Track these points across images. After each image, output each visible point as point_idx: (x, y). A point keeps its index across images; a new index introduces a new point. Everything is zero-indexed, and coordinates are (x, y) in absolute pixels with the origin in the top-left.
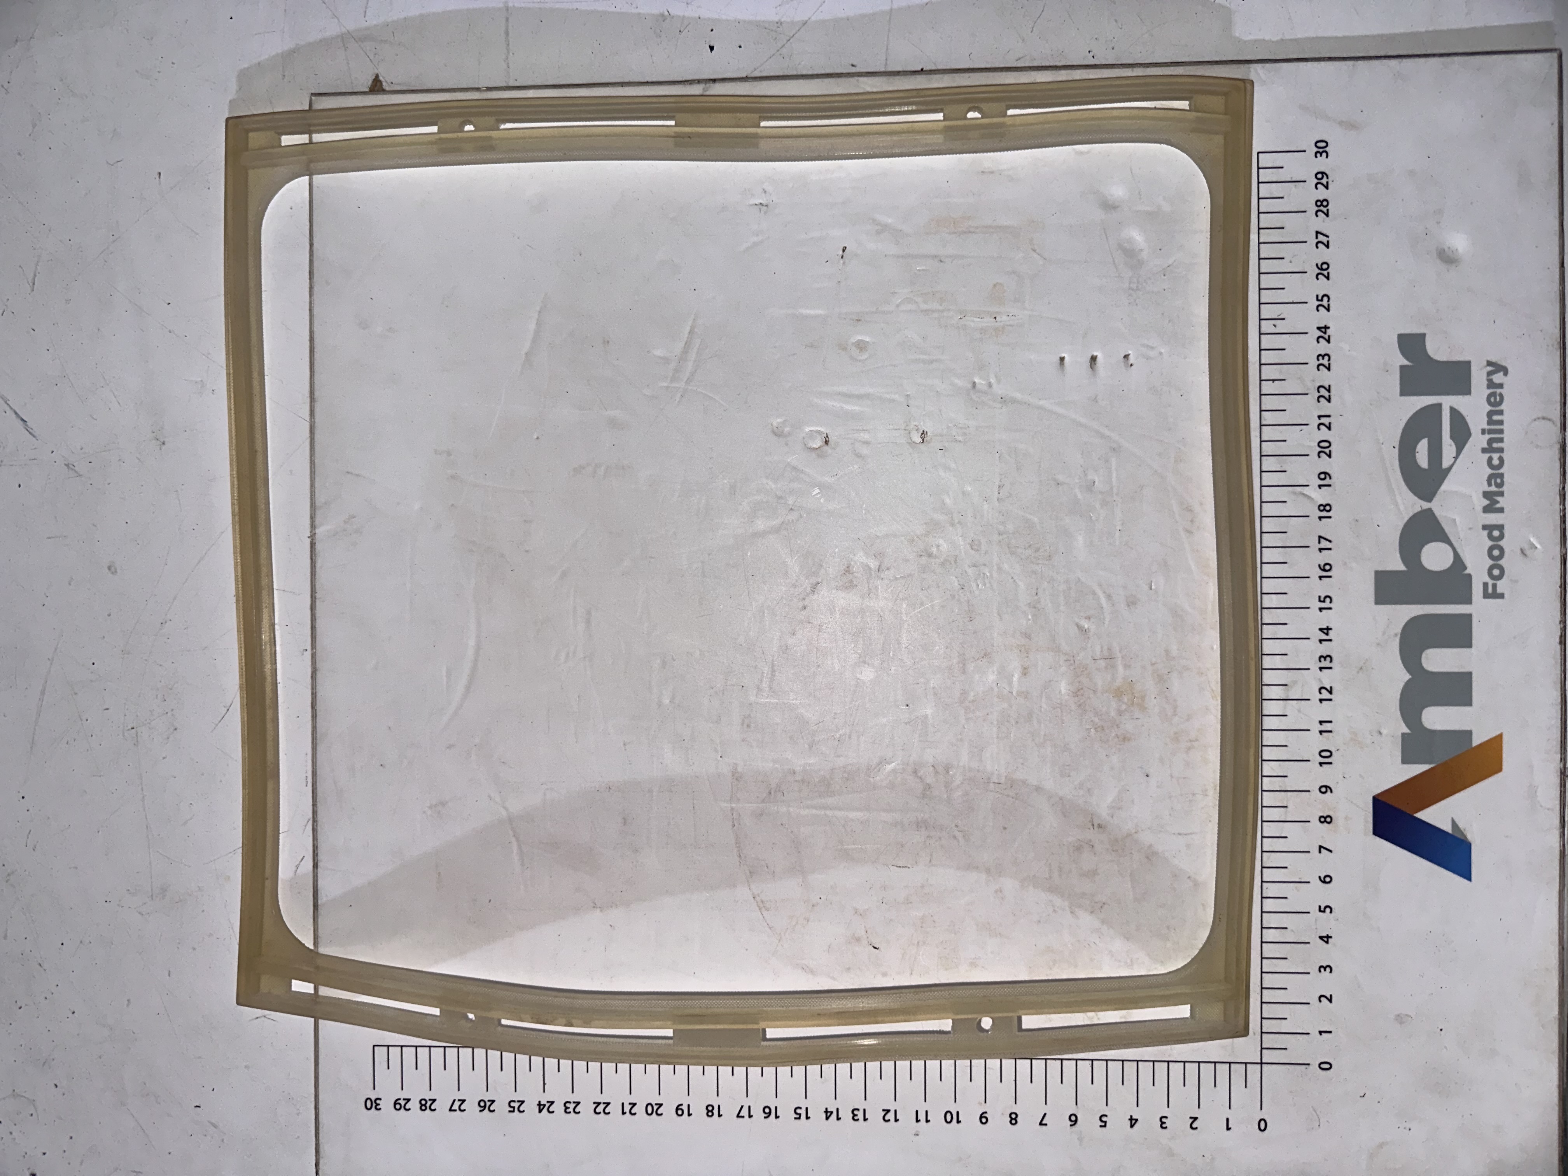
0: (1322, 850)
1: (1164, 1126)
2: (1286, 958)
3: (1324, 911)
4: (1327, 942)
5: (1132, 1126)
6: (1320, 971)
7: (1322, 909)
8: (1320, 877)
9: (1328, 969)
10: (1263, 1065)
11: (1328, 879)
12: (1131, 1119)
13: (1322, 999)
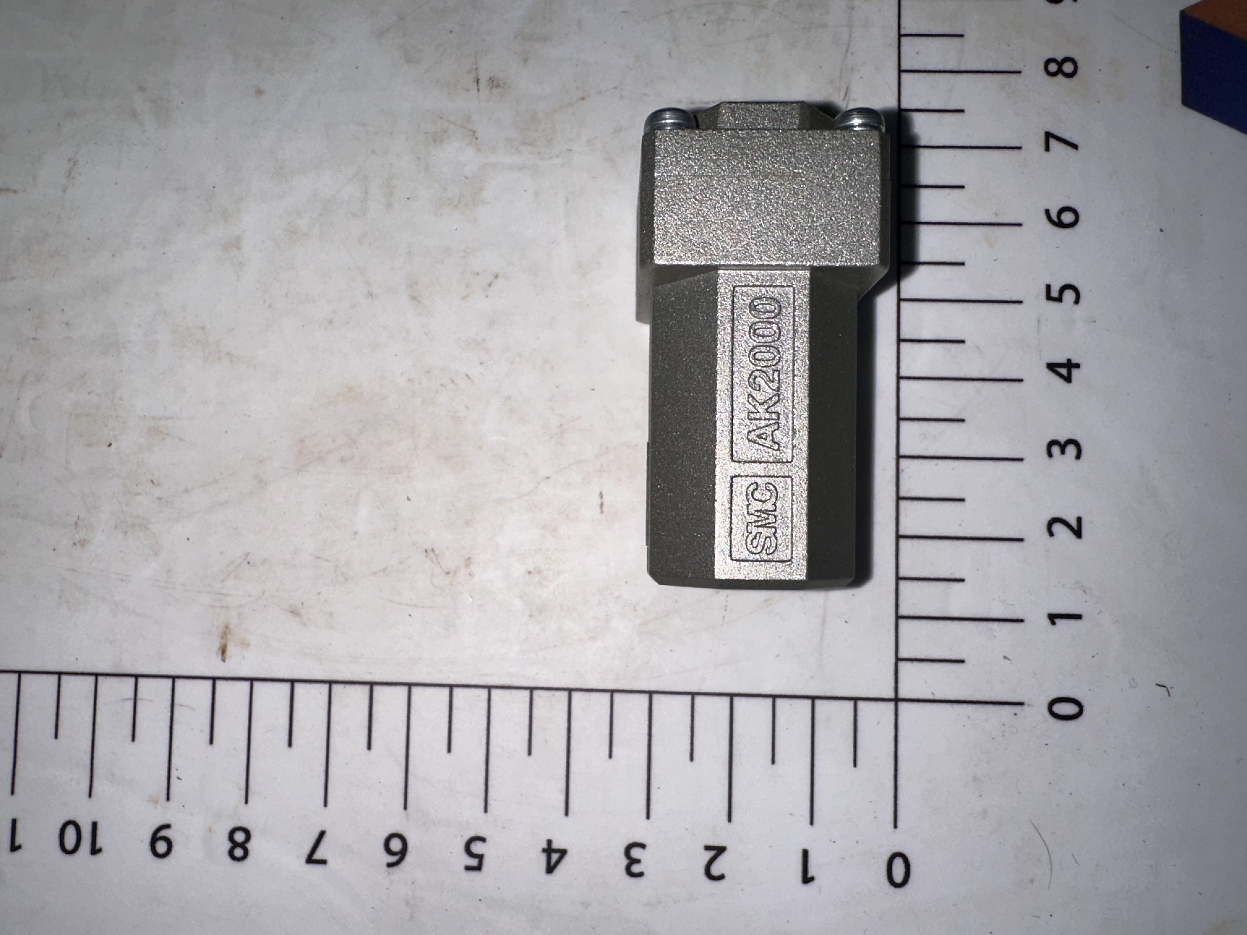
0: (1053, 142)
1: (636, 869)
2: (962, 420)
3: (1059, 299)
4: (1068, 379)
5: (550, 869)
6: (1050, 455)
7: (1055, 293)
8: (1047, 212)
9: (1071, 450)
11: (1068, 218)
12: (549, 850)
13: (1058, 528)
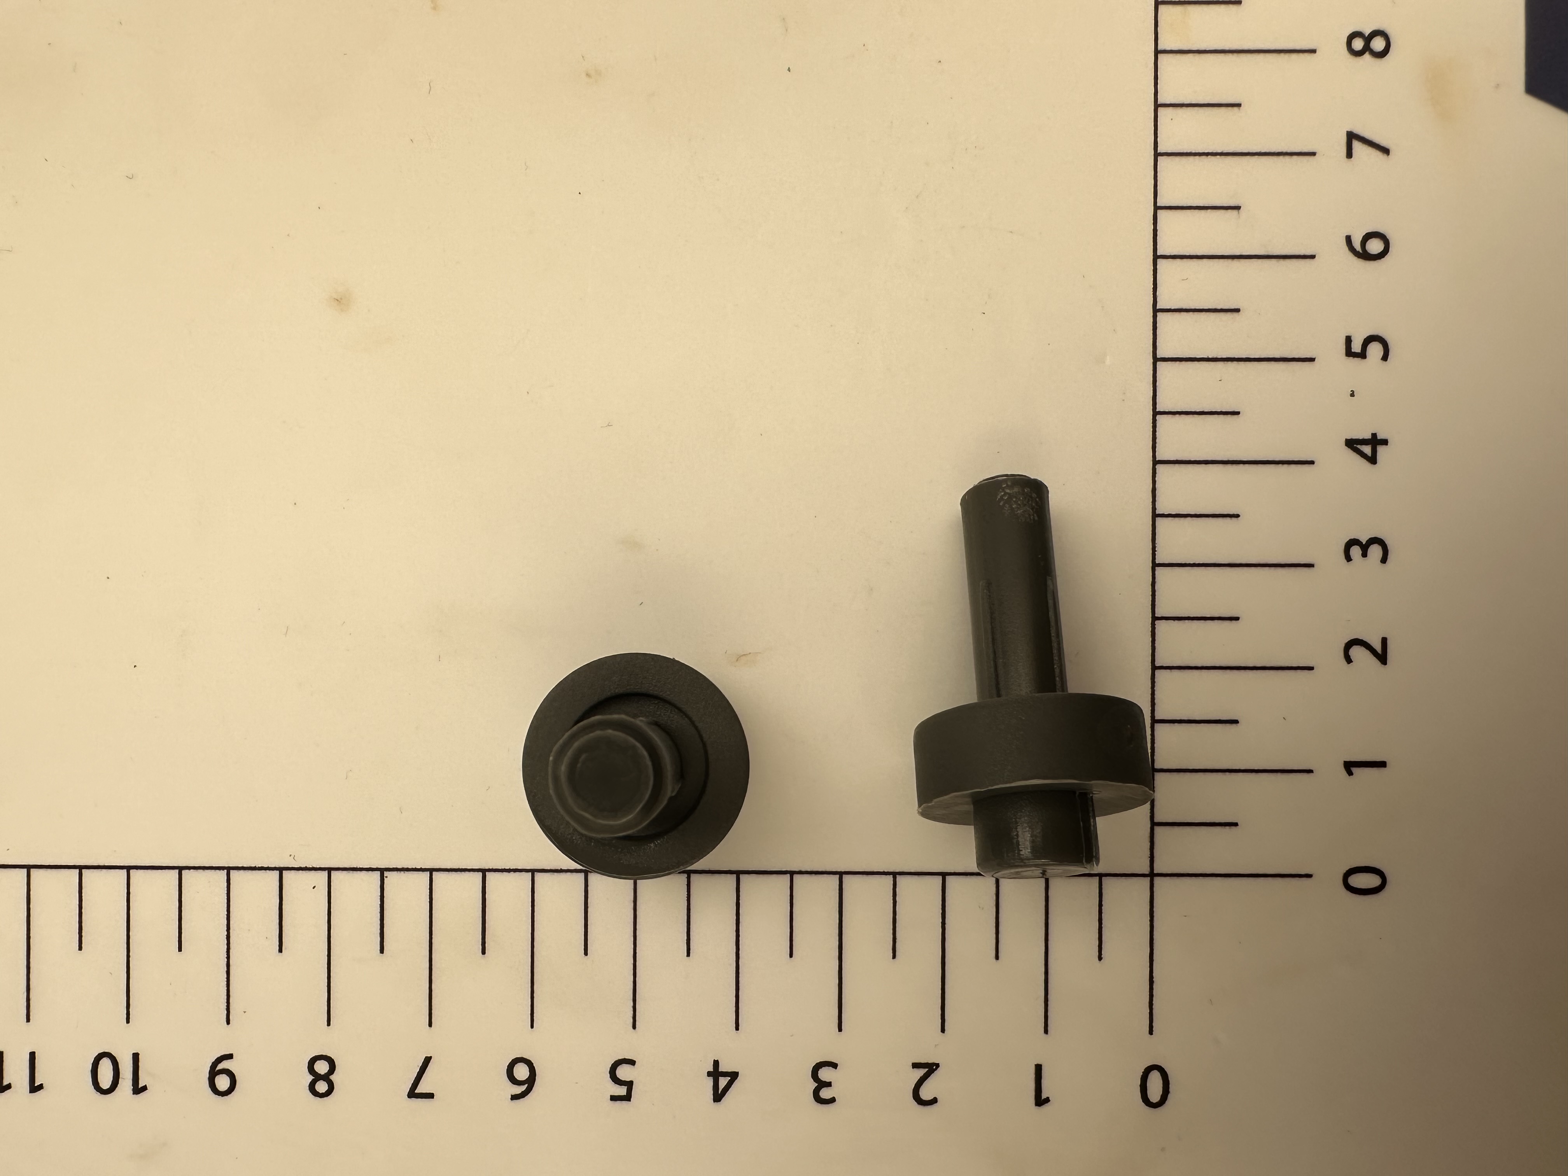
10: (1157, 880)
